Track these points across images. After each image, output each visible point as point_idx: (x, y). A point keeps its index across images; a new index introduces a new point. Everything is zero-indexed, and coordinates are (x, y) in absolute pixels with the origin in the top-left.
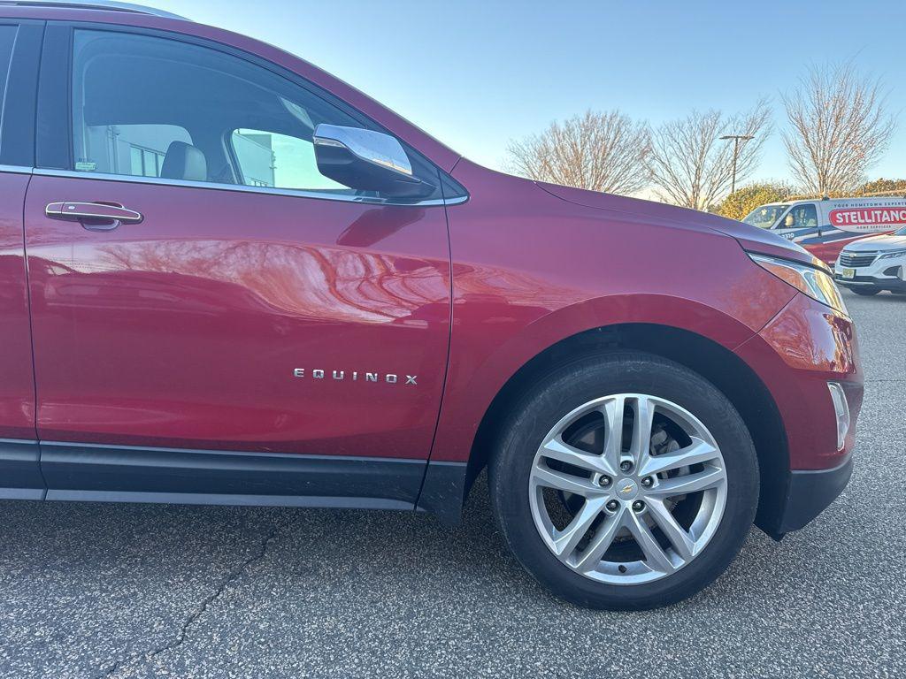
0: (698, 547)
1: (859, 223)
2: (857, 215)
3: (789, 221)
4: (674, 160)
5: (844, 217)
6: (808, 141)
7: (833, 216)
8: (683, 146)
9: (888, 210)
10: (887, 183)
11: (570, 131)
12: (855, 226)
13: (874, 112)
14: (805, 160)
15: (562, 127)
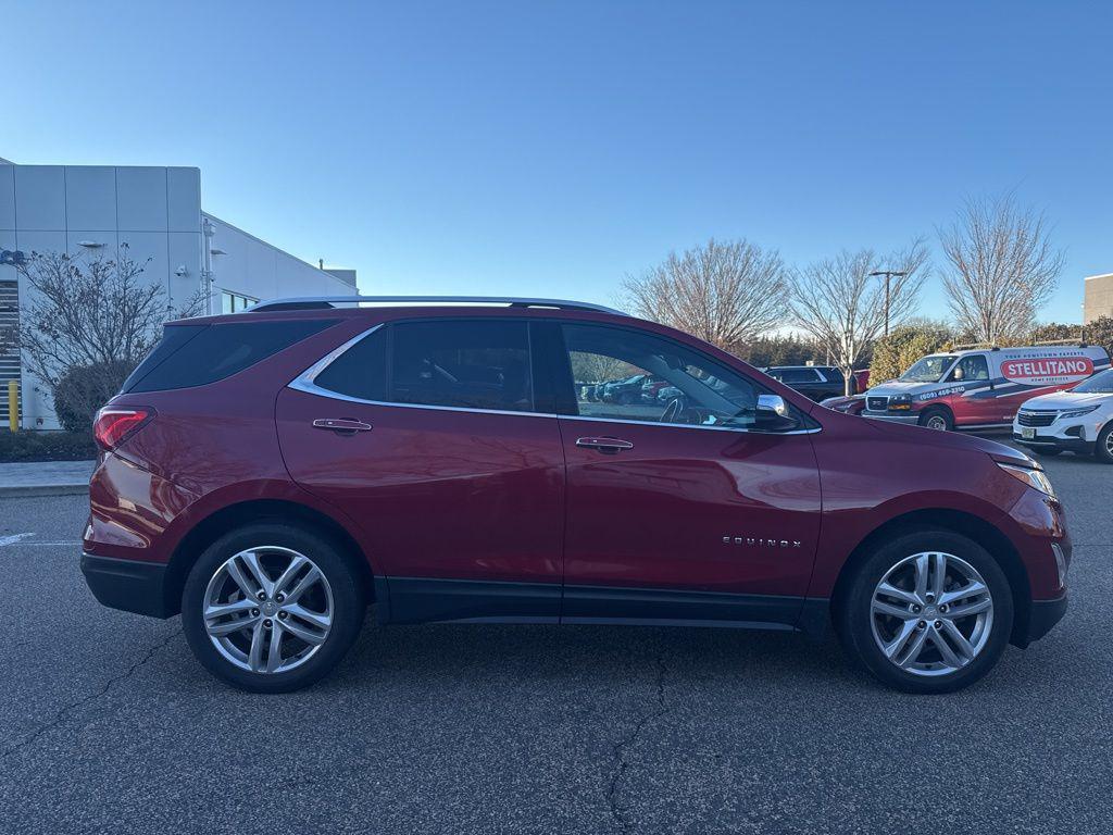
0: (976, 651)
1: (1033, 375)
2: (1030, 367)
3: (958, 373)
4: (823, 302)
5: (1016, 368)
6: (968, 280)
7: (1004, 367)
8: (833, 289)
9: (1064, 361)
10: (1060, 328)
11: (691, 262)
12: (1029, 379)
13: (1039, 247)
14: (966, 299)
15: (682, 258)
